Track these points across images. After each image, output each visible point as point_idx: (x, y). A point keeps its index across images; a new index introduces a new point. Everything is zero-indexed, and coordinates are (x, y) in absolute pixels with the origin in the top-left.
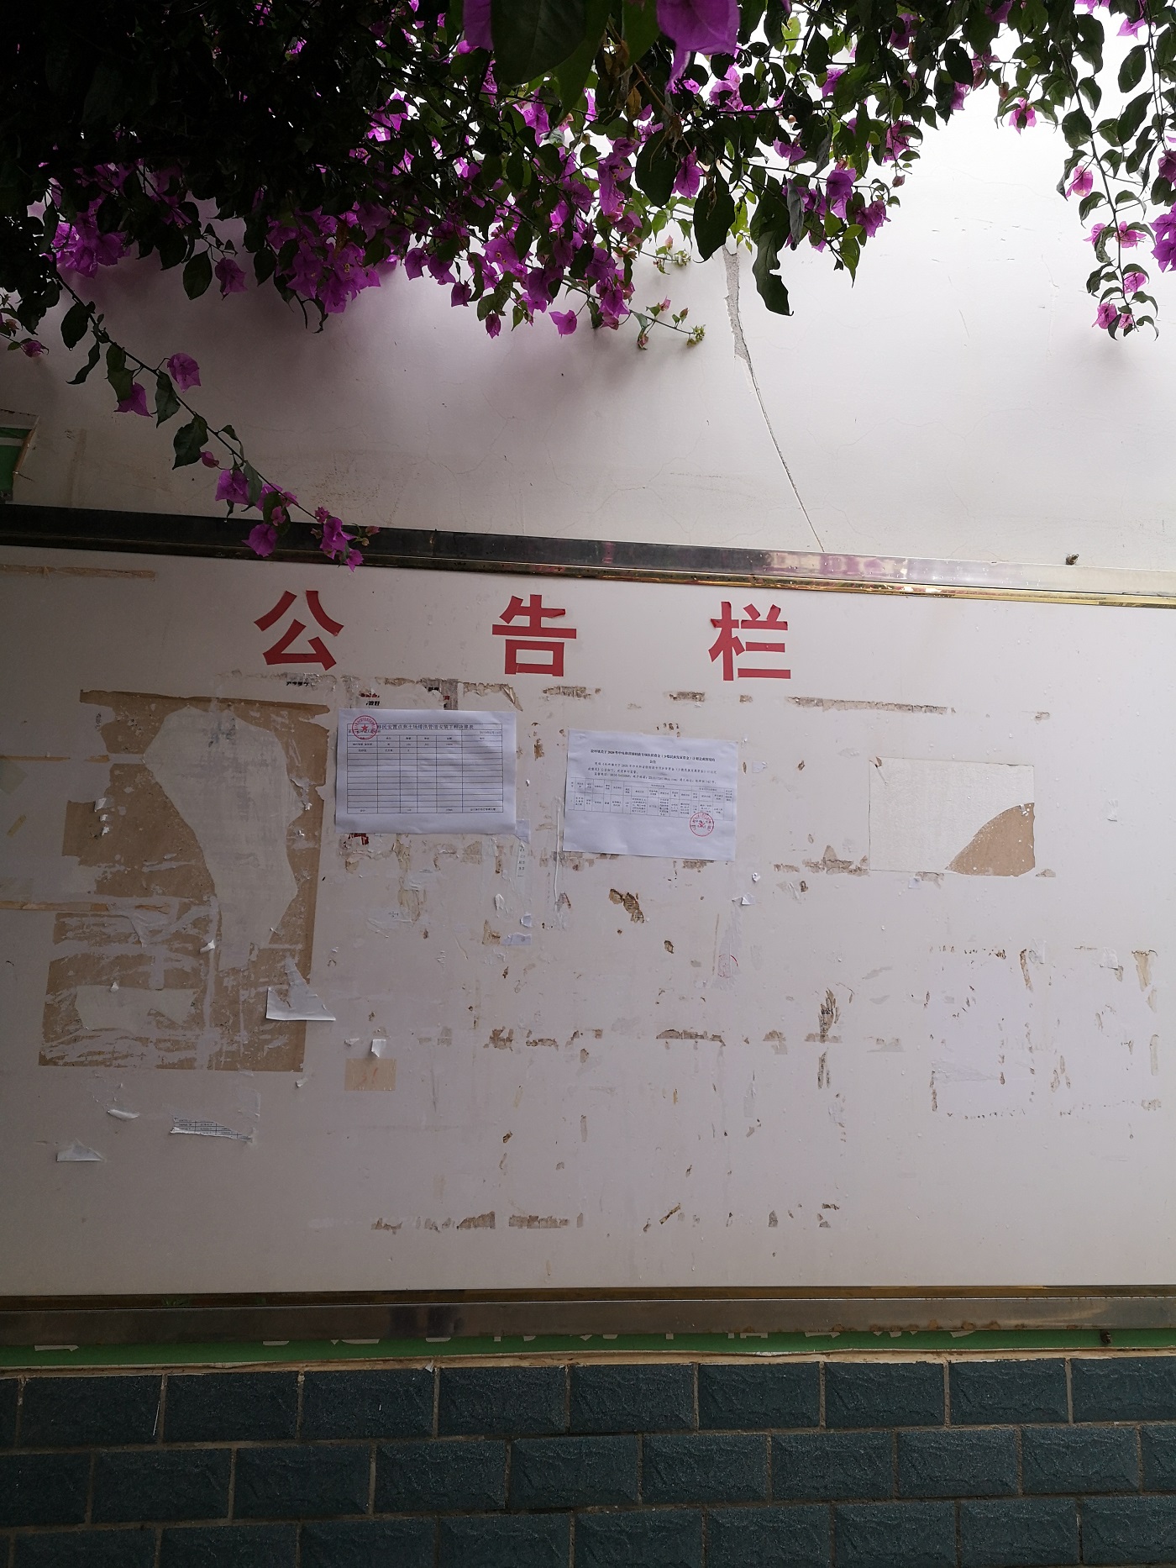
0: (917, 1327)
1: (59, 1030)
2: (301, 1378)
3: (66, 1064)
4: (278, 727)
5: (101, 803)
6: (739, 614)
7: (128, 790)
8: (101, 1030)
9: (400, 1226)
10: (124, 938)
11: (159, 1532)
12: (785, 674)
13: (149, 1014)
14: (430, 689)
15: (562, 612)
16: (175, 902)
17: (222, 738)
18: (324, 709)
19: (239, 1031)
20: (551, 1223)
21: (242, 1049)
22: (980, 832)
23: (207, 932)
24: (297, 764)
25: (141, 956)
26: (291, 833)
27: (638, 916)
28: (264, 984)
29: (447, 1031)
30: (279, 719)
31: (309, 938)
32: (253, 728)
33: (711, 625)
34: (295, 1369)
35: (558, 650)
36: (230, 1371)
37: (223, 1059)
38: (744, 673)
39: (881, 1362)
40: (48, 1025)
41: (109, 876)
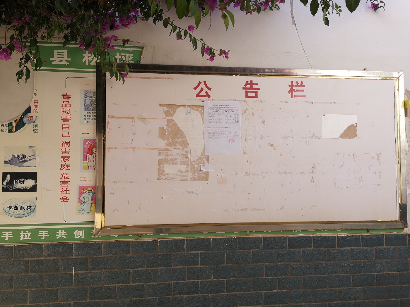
0: (331, 229)
1: (161, 173)
3: (163, 180)
4: (199, 111)
5: (165, 128)
6: (294, 83)
7: (171, 125)
8: (169, 173)
9: (229, 211)
10: (172, 155)
12: (304, 96)
13: (178, 170)
15: (257, 84)
16: (181, 148)
17: (188, 113)
19: (196, 173)
20: (258, 210)
21: (196, 177)
22: (345, 130)
23: (188, 154)
25: (175, 158)
26: (203, 133)
27: (275, 149)
28: (200, 164)
29: (237, 173)
30: (200, 109)
32: (194, 111)
33: (289, 86)
34: (210, 238)
35: (256, 92)
36: (197, 238)
37: (193, 179)
38: (296, 96)
39: (324, 236)
40: (159, 172)
41: (168, 142)
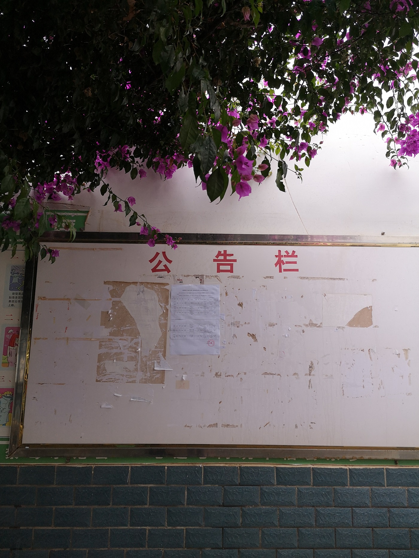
0: (339, 458)
1: (101, 372)
2: (166, 468)
3: (103, 382)
4: (156, 290)
5: (110, 312)
6: (283, 253)
7: (117, 308)
8: (111, 372)
9: (191, 427)
10: (117, 348)
11: (130, 508)
12: (297, 270)
13: (124, 368)
14: (196, 278)
15: (233, 255)
16: (130, 338)
17: (141, 293)
18: (167, 284)
19: (147, 373)
20: (233, 426)
21: (148, 378)
22: (356, 315)
23: (138, 346)
24: (161, 300)
25: (121, 353)
26: (160, 319)
27: (256, 340)
28: (153, 360)
29: (204, 373)
30: (156, 287)
31: (165, 347)
32: (149, 290)
33: (275, 257)
34: (164, 465)
35: (232, 265)
36: (147, 465)
37: (143, 380)
38: (285, 270)
39: (329, 468)
40: (98, 371)
41: (112, 331)
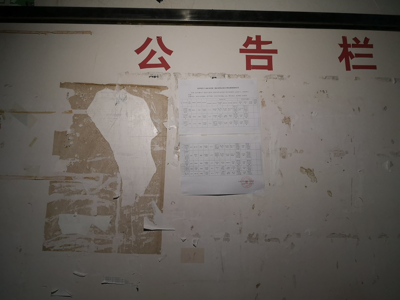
1: (51, 234)
3: (54, 250)
4: (146, 96)
5: (69, 133)
6: (350, 41)
7: (81, 125)
8: (69, 235)
10: (79, 192)
12: (374, 67)
15: (271, 42)
16: (101, 176)
17: (121, 102)
18: (165, 88)
19: (131, 235)
23: (116, 189)
24: (155, 113)
25: (87, 200)
26: (153, 144)
27: (315, 179)
28: (142, 213)
29: (227, 235)
30: (146, 93)
31: (162, 191)
32: (135, 97)
33: (339, 46)
35: (270, 59)
37: (124, 248)
38: (355, 67)
40: (46, 232)
41: (73, 164)
